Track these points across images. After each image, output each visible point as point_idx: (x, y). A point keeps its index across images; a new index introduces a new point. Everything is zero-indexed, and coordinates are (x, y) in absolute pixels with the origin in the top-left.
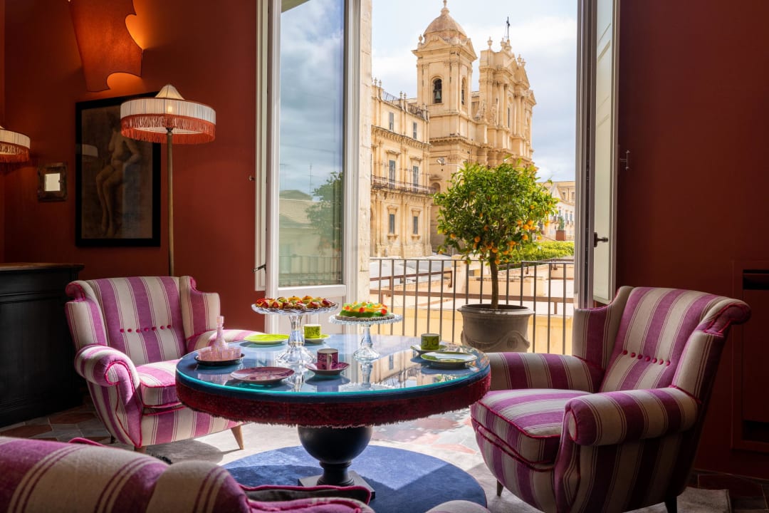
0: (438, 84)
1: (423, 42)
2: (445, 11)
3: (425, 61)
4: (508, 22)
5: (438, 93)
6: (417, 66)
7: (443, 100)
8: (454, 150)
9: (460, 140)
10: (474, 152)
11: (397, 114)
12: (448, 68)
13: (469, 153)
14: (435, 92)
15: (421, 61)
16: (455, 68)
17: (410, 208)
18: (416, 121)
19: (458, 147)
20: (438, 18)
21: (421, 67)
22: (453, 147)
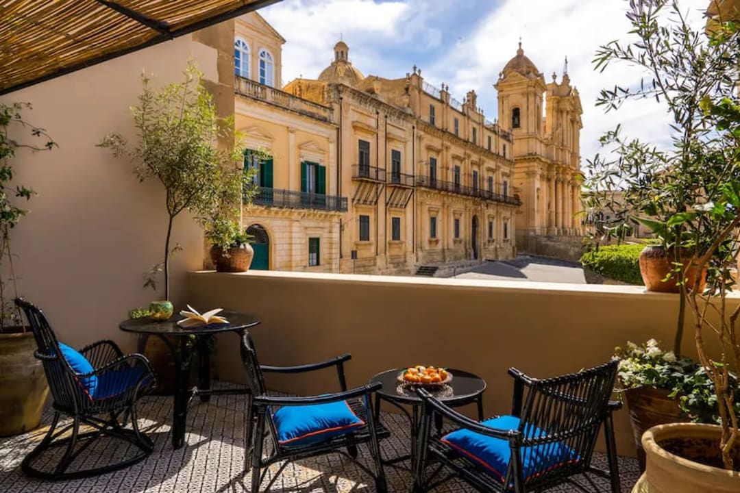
0: (516, 113)
1: (502, 77)
2: (520, 52)
3: (504, 93)
4: (566, 60)
5: (516, 120)
6: (498, 98)
7: (521, 125)
8: (532, 166)
9: (538, 158)
10: (545, 168)
11: (493, 136)
12: (526, 98)
13: (541, 169)
14: (513, 119)
15: (501, 93)
16: (532, 99)
17: (502, 216)
18: (505, 142)
19: (536, 164)
20: (514, 58)
21: (501, 99)
22: (532, 164)
